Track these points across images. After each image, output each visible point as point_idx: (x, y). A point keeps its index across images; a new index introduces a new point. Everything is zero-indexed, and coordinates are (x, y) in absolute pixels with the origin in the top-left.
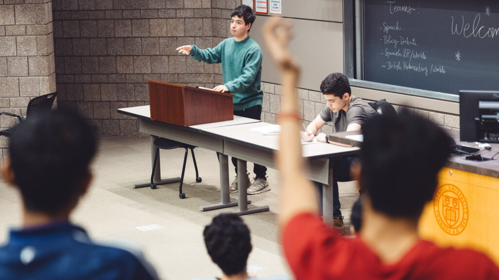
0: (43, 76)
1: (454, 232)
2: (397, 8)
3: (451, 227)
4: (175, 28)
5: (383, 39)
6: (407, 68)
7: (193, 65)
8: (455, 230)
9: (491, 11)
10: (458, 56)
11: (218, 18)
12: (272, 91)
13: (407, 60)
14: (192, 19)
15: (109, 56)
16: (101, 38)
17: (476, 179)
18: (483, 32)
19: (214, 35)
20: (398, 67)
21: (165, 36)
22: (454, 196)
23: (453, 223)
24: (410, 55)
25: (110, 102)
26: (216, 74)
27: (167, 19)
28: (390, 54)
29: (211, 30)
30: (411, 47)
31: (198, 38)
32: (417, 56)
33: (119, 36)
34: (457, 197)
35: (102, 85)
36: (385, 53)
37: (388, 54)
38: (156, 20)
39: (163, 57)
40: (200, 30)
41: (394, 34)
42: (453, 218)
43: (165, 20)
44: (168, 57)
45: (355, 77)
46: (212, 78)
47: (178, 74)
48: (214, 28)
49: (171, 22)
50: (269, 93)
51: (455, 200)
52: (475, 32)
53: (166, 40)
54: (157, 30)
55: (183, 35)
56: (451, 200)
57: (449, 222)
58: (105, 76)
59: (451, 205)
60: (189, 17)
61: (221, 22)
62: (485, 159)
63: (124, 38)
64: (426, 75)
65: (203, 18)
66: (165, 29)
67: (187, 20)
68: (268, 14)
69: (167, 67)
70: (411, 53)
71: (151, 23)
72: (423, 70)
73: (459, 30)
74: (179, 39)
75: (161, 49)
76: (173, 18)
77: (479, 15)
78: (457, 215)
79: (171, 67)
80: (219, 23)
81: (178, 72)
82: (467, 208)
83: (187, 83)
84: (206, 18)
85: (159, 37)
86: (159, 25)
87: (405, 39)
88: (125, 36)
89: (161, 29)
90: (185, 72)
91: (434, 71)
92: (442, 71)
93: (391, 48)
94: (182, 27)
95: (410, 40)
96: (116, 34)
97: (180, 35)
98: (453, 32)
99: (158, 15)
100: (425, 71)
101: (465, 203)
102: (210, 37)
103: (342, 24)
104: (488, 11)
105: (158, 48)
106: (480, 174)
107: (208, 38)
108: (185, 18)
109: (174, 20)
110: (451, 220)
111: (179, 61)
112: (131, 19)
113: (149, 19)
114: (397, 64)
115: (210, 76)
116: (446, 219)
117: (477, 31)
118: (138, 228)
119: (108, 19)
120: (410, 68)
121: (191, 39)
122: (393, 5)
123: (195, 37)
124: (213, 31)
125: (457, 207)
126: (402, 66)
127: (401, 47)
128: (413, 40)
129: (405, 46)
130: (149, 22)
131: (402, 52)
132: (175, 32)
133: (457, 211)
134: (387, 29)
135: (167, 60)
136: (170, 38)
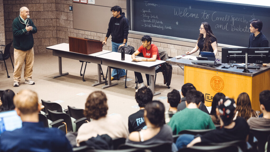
0: (3, 33)
1: (218, 91)
2: (149, 4)
3: (217, 89)
4: (40, 8)
5: (142, 15)
6: (154, 27)
7: (47, 23)
8: (219, 90)
9: (192, 8)
10: (177, 23)
11: (59, 3)
12: (90, 34)
13: (154, 24)
14: (47, 4)
15: (9, 20)
16: (6, 12)
17: (227, 75)
18: (188, 15)
19: (57, 10)
20: (150, 26)
21: (35, 11)
22: (218, 80)
23: (218, 88)
24: (155, 22)
25: (10, 39)
26: (58, 26)
27: (36, 4)
28: (146, 21)
29: (55, 8)
30: (156, 19)
31: (49, 12)
32: (158, 22)
33: (14, 11)
34: (219, 80)
35: (7, 32)
36: (143, 21)
37: (144, 21)
38: (31, 4)
39: (34, 20)
40: (50, 8)
41: (147, 14)
42: (218, 86)
43: (35, 4)
44: (37, 20)
45: (130, 30)
46: (56, 28)
47: (41, 27)
48: (56, 8)
49: (37, 5)
50: (88, 35)
51: (219, 81)
52: (185, 15)
53: (35, 13)
54: (31, 8)
55: (43, 10)
56: (217, 81)
57: (216, 88)
58: (8, 28)
59: (217, 82)
60: (45, 3)
61: (61, 5)
62: (227, 68)
63: (17, 12)
64: (163, 30)
65: (51, 3)
66: (35, 8)
67: (45, 4)
68: (88, 4)
69: (36, 24)
70: (156, 21)
71: (29, 6)
72: (161, 28)
73: (178, 14)
74: (41, 12)
75: (33, 17)
76: (38, 3)
77: (186, 9)
78: (220, 86)
79: (38, 24)
80: (60, 5)
81: (41, 26)
82: (224, 83)
83: (45, 30)
84: (53, 3)
85: (32, 11)
86: (32, 6)
87: (153, 16)
88: (17, 11)
89: (33, 8)
90: (44, 26)
91: (166, 28)
92: (170, 28)
93: (146, 19)
94: (42, 7)
95: (155, 16)
96: (13, 10)
97: (42, 10)
98: (175, 14)
99: (32, 2)
100: (162, 28)
101: (223, 82)
102: (55, 11)
103: (126, 10)
104: (190, 7)
105: (32, 16)
106: (229, 73)
107: (54, 11)
108: (44, 3)
109: (39, 4)
110: (217, 87)
111: (41, 21)
112: (20, 4)
113: (28, 4)
114: (149, 25)
115: (55, 27)
116: (215, 87)
117: (185, 14)
118: (77, 94)
119: (9, 4)
120: (155, 26)
121: (46, 12)
122: (147, 3)
123: (48, 11)
124: (56, 9)
125: (220, 83)
126: (151, 26)
127: (151, 19)
128: (157, 16)
129: (153, 18)
130: (28, 5)
131: (151, 20)
132: (39, 9)
133: (219, 84)
134: (144, 11)
135: (36, 21)
136: (37, 12)
